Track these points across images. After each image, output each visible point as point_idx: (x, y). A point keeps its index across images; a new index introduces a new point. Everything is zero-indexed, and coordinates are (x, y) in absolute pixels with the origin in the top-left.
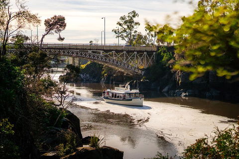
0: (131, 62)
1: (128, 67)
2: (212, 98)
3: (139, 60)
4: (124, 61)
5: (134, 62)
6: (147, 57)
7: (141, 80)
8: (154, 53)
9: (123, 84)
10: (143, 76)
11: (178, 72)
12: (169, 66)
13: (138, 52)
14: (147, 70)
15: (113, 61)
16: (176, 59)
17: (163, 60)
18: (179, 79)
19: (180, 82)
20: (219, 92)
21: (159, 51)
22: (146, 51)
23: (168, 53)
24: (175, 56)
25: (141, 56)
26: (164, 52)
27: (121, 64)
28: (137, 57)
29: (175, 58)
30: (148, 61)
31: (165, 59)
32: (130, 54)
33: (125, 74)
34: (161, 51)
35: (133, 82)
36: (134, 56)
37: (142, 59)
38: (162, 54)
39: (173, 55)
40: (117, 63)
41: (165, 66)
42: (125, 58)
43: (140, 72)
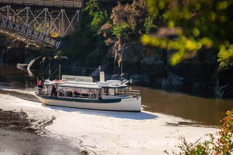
0: (37, 25)
1: (33, 33)
2: (171, 88)
3: (53, 23)
4: (26, 24)
5: (43, 25)
6: (65, 17)
7: (55, 57)
8: (78, 11)
9: (23, 63)
10: (59, 49)
11: (117, 45)
12: (102, 34)
13: (51, 8)
14: (65, 41)
15: (7, 23)
16: (114, 23)
17: (93, 23)
18: (118, 57)
19: (119, 61)
20: (182, 79)
21: (87, 8)
22: (63, 8)
23: (101, 12)
24: (112, 17)
25: (55, 15)
26: (95, 10)
27: (20, 28)
28: (48, 16)
29: (112, 20)
30: (66, 24)
31: (95, 21)
32: (37, 11)
33: (27, 46)
34: (89, 9)
35: (41, 59)
36: (43, 15)
37: (57, 20)
38: (91, 13)
39: (109, 16)
40: (14, 26)
41: (96, 33)
42: (28, 18)
43: (53, 42)
